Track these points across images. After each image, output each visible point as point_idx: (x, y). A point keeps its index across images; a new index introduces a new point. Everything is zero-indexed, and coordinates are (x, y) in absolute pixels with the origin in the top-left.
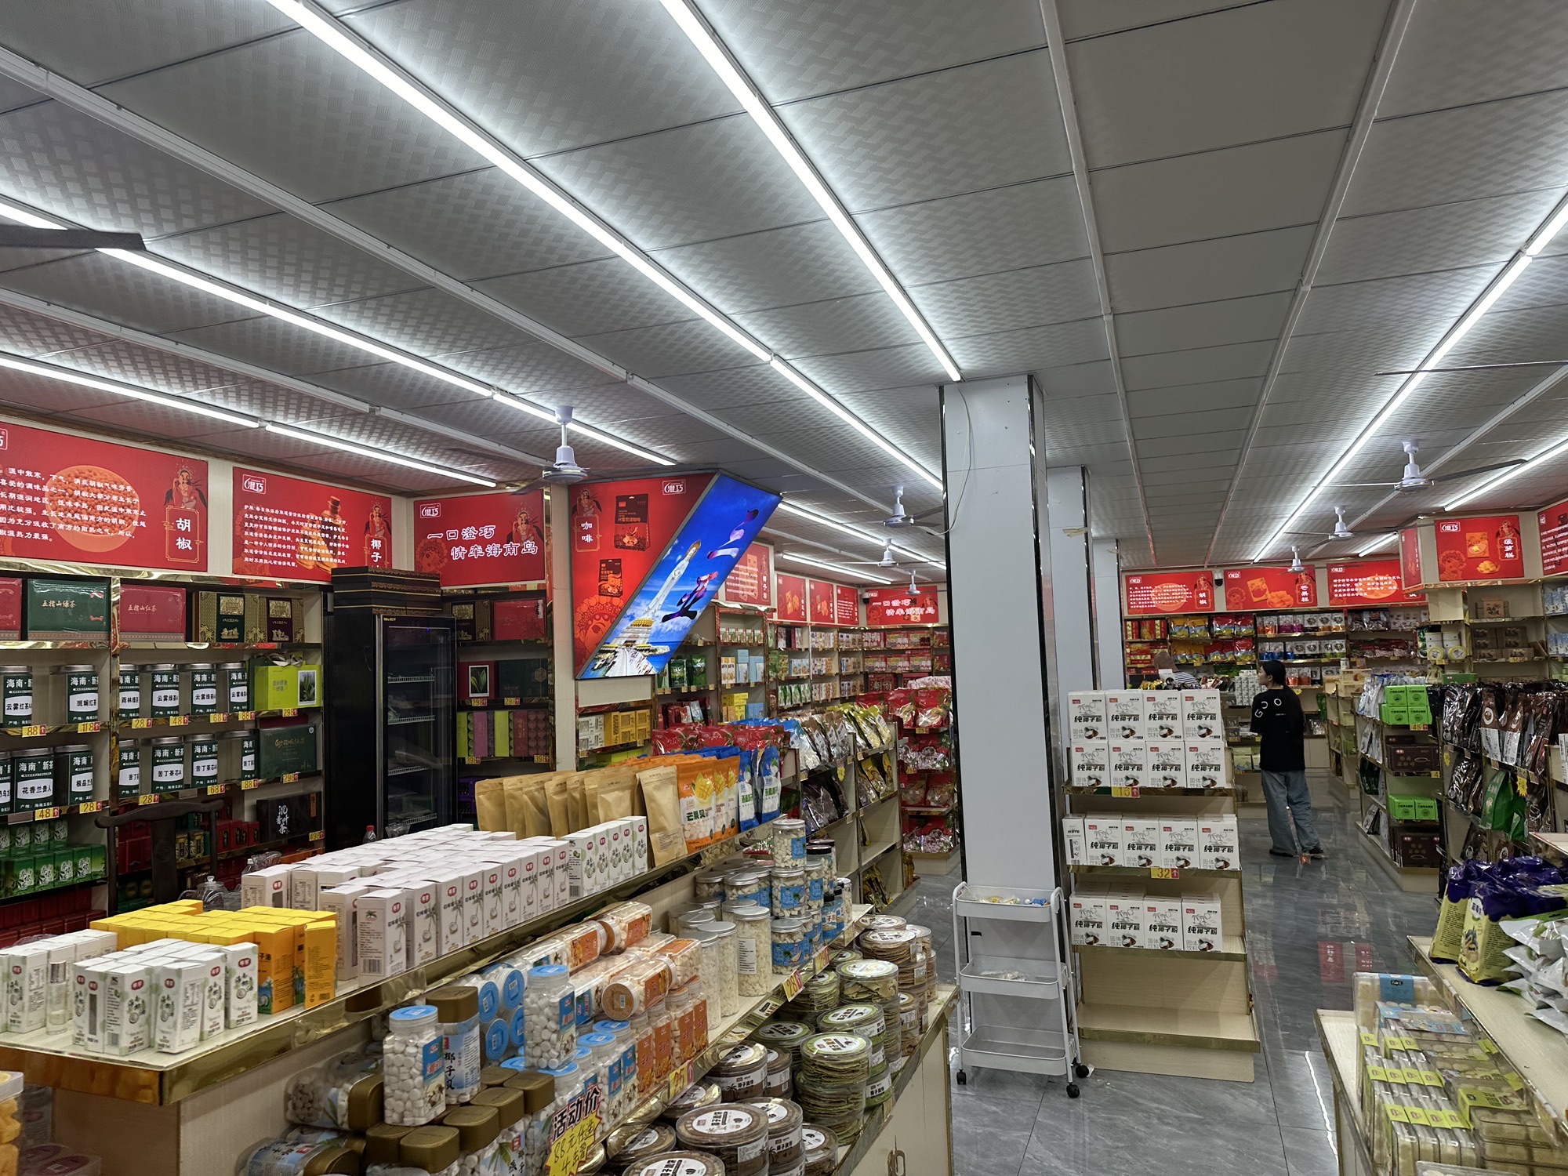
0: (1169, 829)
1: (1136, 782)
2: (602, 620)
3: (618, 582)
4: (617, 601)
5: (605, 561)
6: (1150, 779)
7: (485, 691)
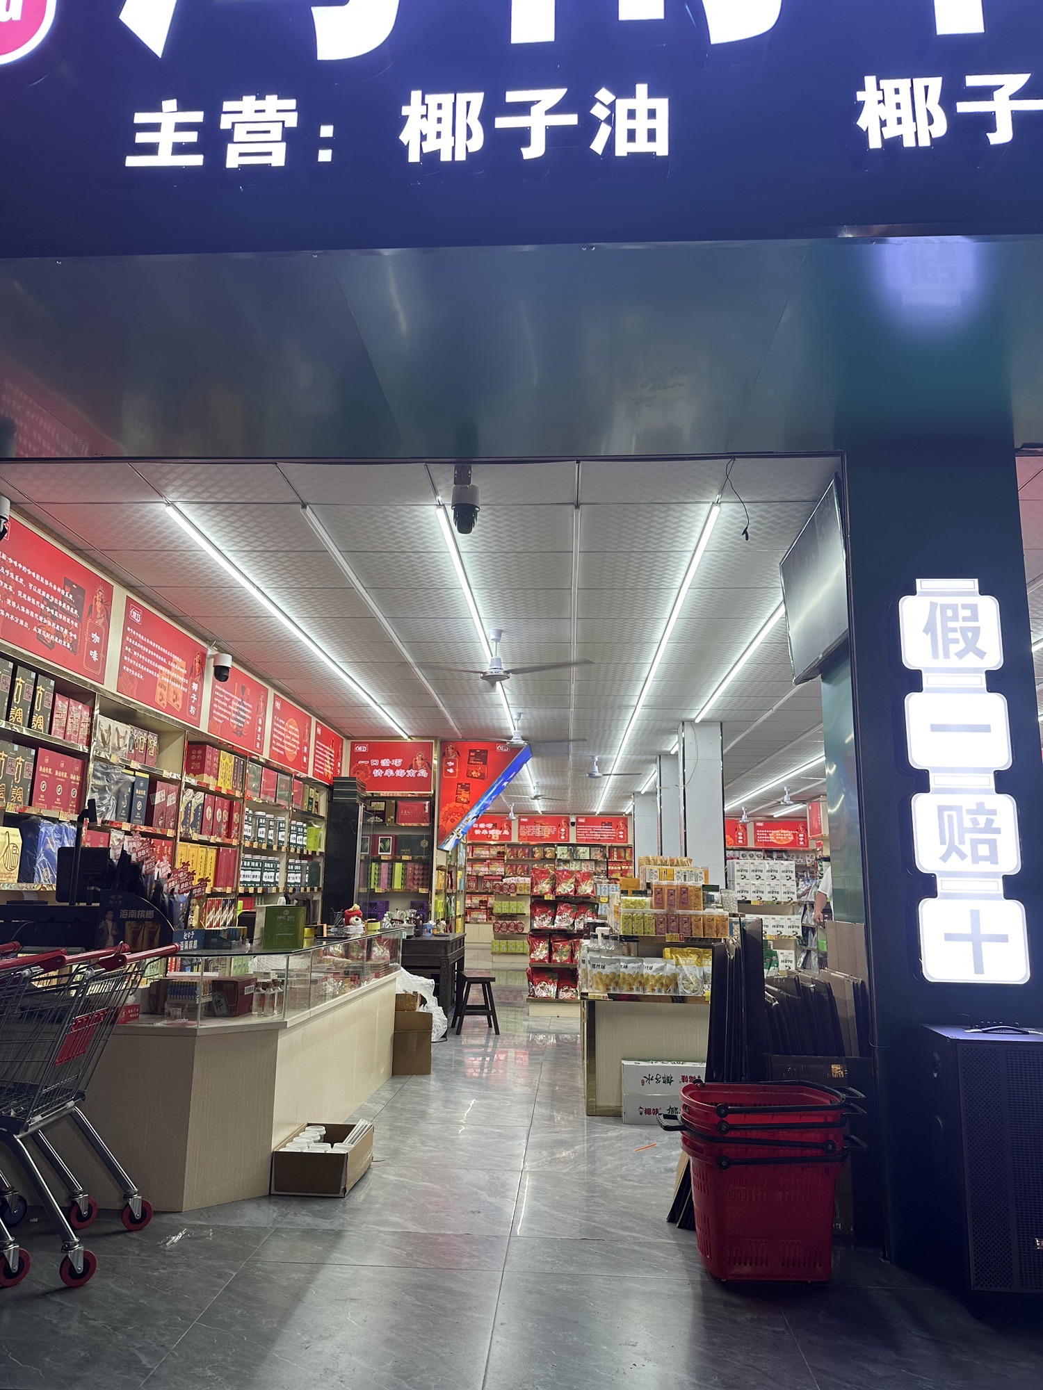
0: (773, 919)
1: (761, 898)
2: (456, 816)
3: (467, 796)
4: (465, 806)
5: (461, 784)
6: (767, 897)
7: (388, 851)
